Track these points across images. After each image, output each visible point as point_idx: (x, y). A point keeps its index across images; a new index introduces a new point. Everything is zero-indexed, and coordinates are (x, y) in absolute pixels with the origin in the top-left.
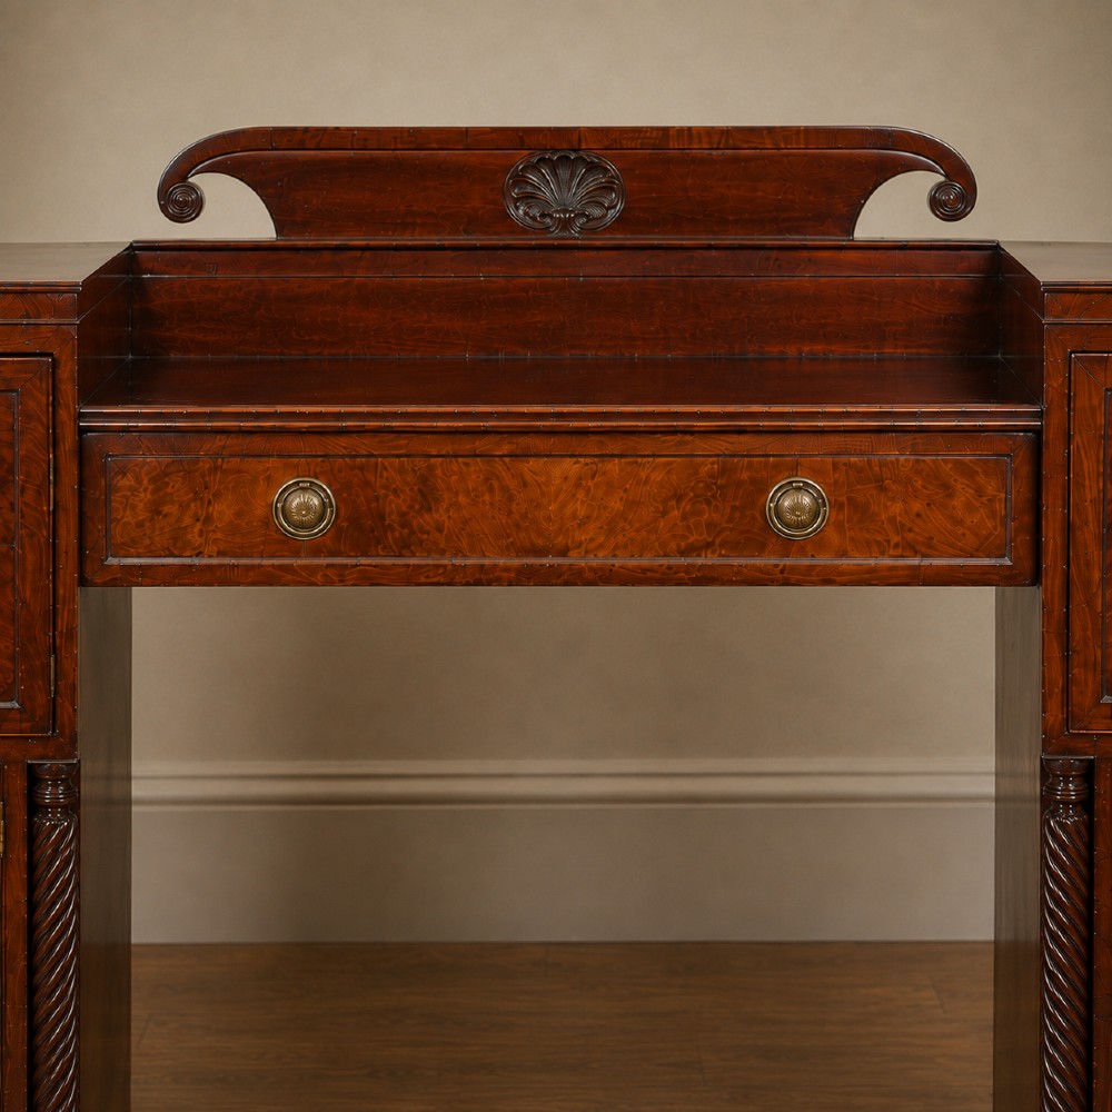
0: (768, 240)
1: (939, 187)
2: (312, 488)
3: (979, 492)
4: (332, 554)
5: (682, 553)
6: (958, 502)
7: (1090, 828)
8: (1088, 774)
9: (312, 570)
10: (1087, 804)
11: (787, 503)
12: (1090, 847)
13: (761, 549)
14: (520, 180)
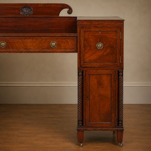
0: (50, 16)
1: (68, 10)
2: (4, 43)
3: (72, 43)
4: (6, 49)
5: (42, 49)
6: (69, 44)
7: (83, 78)
8: (83, 72)
9: (4, 51)
10: (82, 75)
11: (52, 44)
12: (83, 80)
13: (49, 49)
14: (21, 10)
